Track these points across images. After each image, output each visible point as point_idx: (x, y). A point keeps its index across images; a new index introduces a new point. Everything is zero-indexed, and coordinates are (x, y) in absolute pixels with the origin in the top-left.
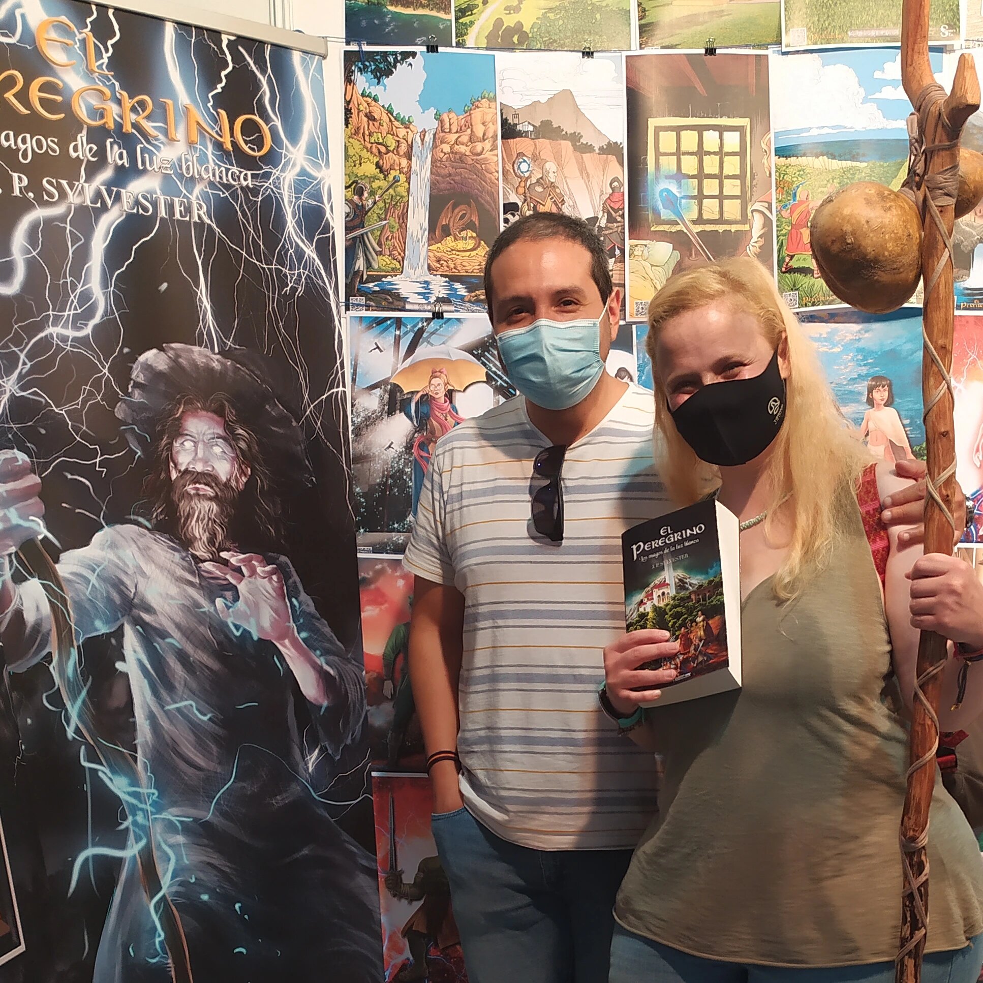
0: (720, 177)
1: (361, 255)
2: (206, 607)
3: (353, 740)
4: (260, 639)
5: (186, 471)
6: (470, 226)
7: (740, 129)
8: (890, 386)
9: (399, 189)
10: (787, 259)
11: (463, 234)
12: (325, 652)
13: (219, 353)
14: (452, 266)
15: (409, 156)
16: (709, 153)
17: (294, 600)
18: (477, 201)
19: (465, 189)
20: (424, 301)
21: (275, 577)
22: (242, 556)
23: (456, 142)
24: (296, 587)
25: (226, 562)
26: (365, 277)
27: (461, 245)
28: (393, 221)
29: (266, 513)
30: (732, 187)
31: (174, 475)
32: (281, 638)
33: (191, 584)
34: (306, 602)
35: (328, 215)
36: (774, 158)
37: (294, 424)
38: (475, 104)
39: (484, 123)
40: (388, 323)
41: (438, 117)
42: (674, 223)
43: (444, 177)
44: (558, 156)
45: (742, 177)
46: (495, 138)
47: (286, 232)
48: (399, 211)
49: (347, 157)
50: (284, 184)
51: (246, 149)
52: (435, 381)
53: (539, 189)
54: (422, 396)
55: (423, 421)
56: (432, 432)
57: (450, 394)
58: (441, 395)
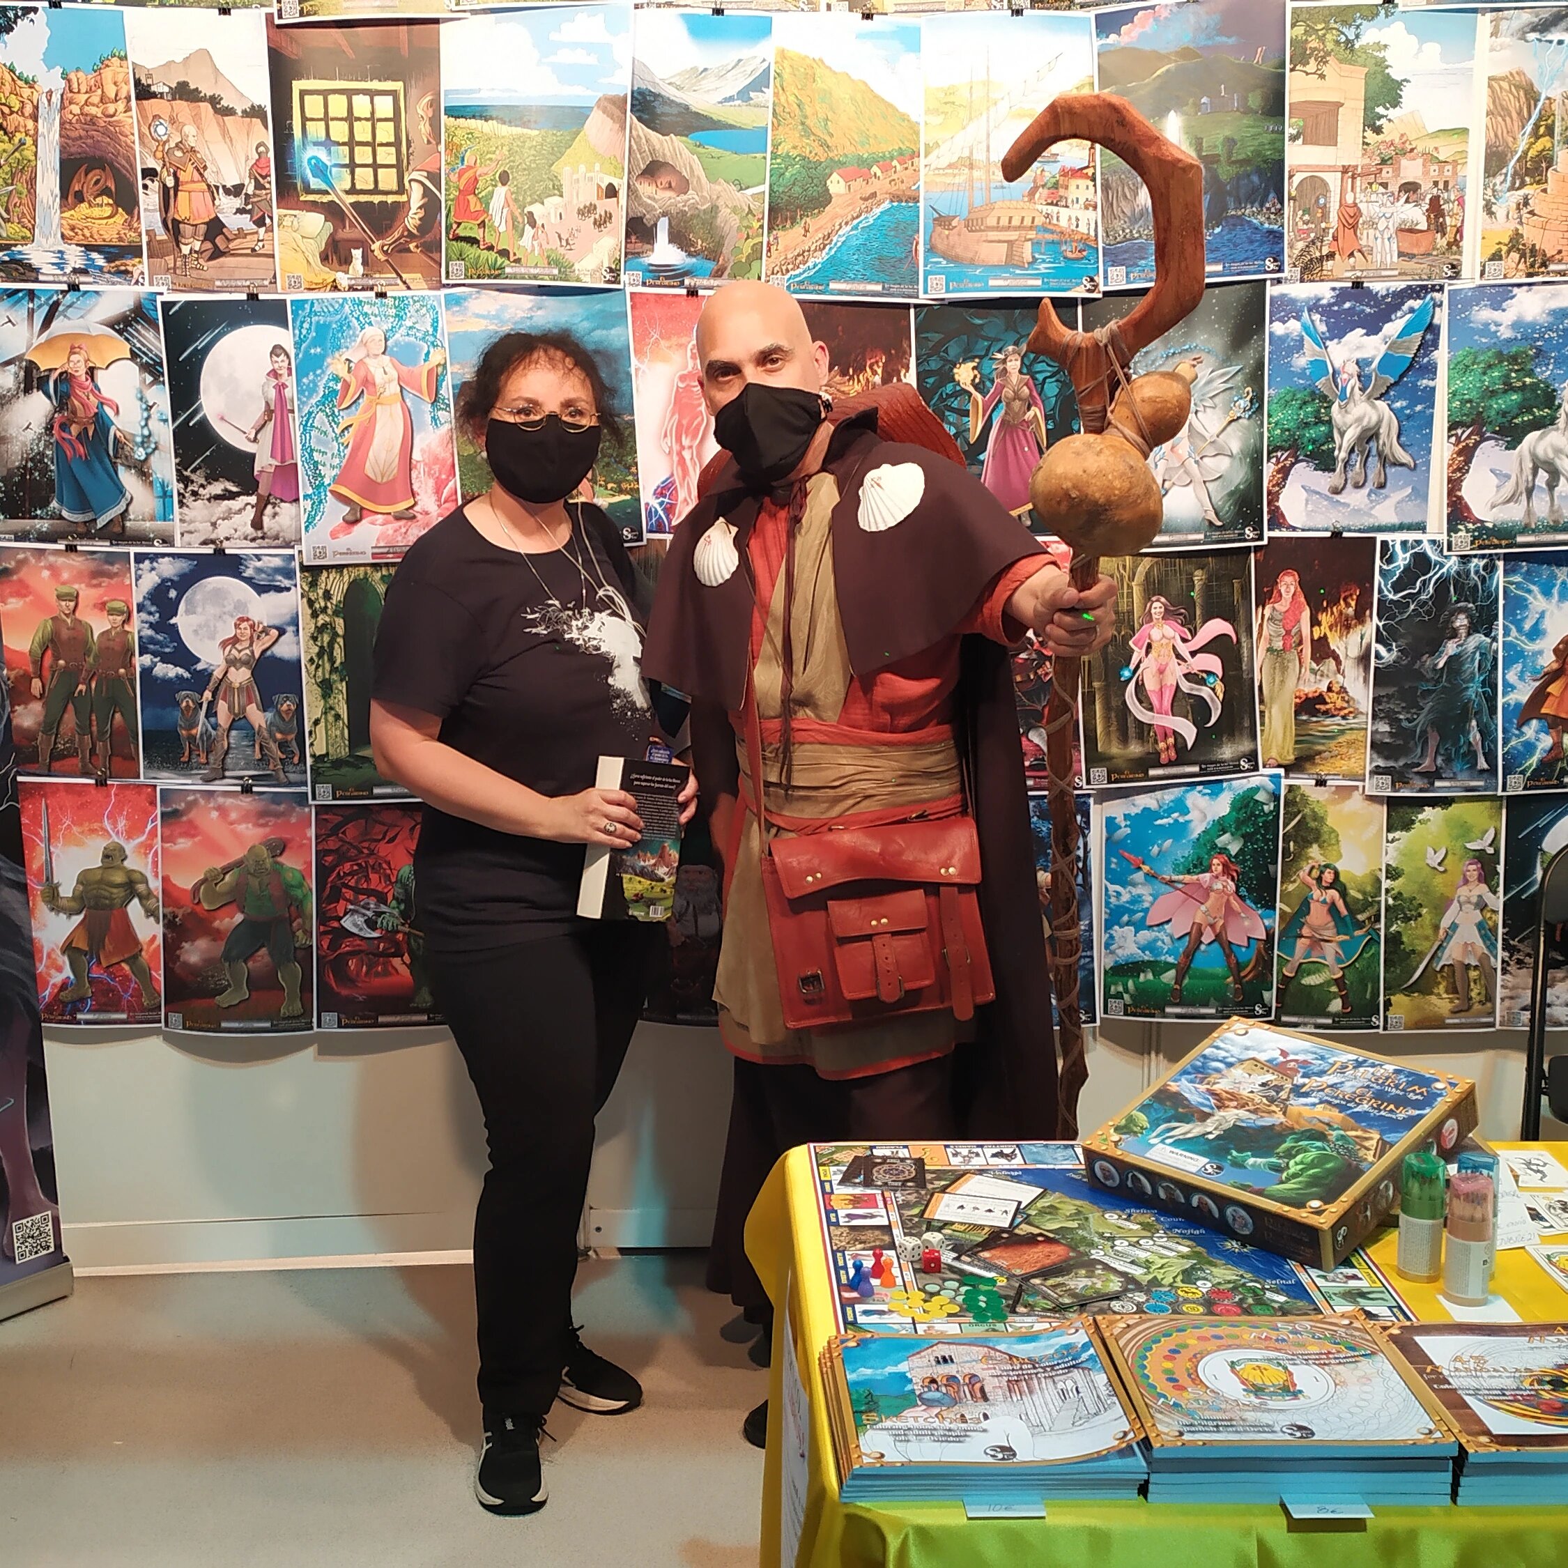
0: (373, 144)
6: (105, 192)
7: (393, 93)
9: (25, 153)
10: (455, 227)
11: (99, 200)
14: (88, 234)
15: (36, 120)
16: (359, 119)
18: (112, 166)
19: (98, 153)
20: (59, 272)
23: (86, 103)
27: (96, 212)
28: (21, 187)
30: (387, 156)
38: (105, 62)
39: (115, 83)
40: (20, 294)
41: (65, 76)
42: (327, 193)
43: (74, 140)
44: (197, 120)
45: (397, 144)
46: (128, 99)
48: (27, 176)
52: (74, 358)
53: (179, 154)
54: (61, 374)
55: (63, 401)
56: (74, 412)
57: (91, 372)
58: (81, 373)
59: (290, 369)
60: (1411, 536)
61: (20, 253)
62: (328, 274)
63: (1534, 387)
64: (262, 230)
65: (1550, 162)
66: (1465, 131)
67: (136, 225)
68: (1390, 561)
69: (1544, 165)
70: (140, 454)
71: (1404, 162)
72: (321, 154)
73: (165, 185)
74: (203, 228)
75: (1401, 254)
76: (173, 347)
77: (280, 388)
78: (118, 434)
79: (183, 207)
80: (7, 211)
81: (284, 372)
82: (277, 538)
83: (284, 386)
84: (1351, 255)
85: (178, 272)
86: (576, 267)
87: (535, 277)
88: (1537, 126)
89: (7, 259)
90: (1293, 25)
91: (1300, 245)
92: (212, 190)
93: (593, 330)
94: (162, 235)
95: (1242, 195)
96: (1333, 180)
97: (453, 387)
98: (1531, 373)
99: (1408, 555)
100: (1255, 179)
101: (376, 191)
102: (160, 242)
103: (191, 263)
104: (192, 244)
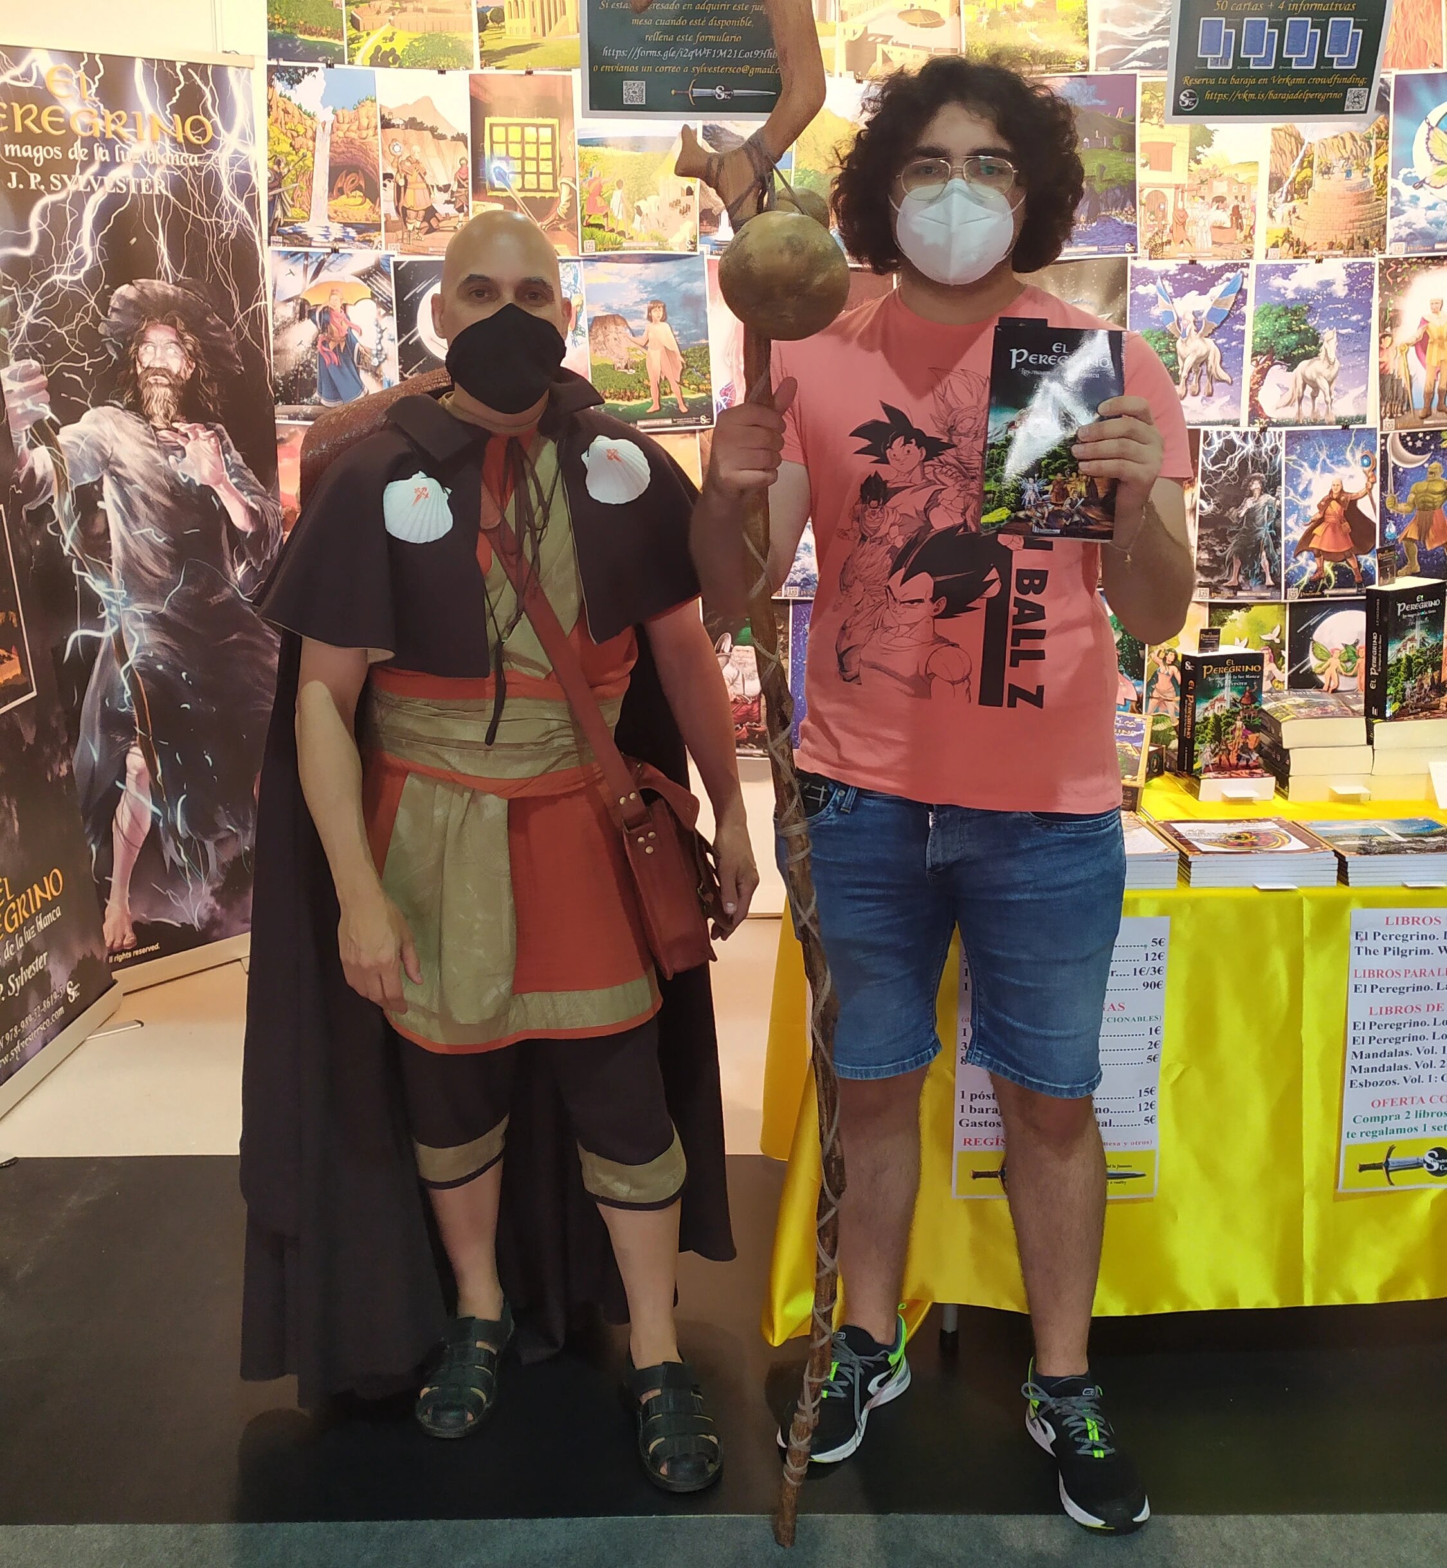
0: (537, 160)
1: (279, 207)
2: (162, 462)
3: (272, 556)
4: (202, 485)
5: (148, 368)
6: (359, 188)
7: (552, 126)
8: (664, 307)
9: (306, 162)
10: (587, 217)
11: (354, 193)
12: (251, 493)
13: (173, 283)
14: (346, 216)
15: (314, 140)
16: (529, 143)
17: (227, 456)
18: (363, 171)
19: (354, 163)
21: (213, 440)
22: (189, 426)
23: (348, 130)
24: (228, 446)
25: (176, 430)
26: (282, 223)
27: (352, 201)
28: (303, 183)
29: (207, 394)
30: (546, 167)
31: (139, 371)
32: (217, 483)
33: (151, 446)
34: (236, 457)
35: (254, 180)
36: (577, 146)
37: (228, 329)
38: (361, 104)
39: (368, 118)
40: (299, 255)
41: (334, 112)
42: (504, 190)
43: (339, 154)
44: (421, 143)
45: (553, 159)
46: (376, 128)
47: (223, 195)
48: (307, 177)
49: (269, 138)
50: (222, 161)
51: (193, 139)
52: (333, 297)
53: (408, 164)
54: (324, 308)
55: (324, 326)
56: (332, 333)
57: (344, 307)
58: (337, 308)
60: (1223, 429)
61: (300, 227)
63: (1307, 331)
64: (462, 214)
65: (1310, 185)
66: (1256, 163)
67: (377, 210)
68: (1209, 444)
69: (1306, 187)
70: (375, 362)
71: (1216, 183)
72: (503, 165)
73: (398, 185)
74: (422, 213)
75: (1214, 243)
76: (400, 293)
78: (361, 349)
79: (409, 200)
80: (293, 200)
84: (1182, 242)
85: (405, 241)
86: (670, 241)
87: (643, 249)
88: (1302, 162)
89: (291, 231)
90: (1143, 93)
91: (1149, 235)
92: (429, 188)
93: (682, 283)
94: (394, 216)
95: (1109, 203)
96: (1169, 193)
97: (589, 320)
98: (1305, 322)
99: (1221, 441)
100: (1118, 192)
101: (538, 190)
102: (393, 222)
103: (414, 236)
104: (414, 223)
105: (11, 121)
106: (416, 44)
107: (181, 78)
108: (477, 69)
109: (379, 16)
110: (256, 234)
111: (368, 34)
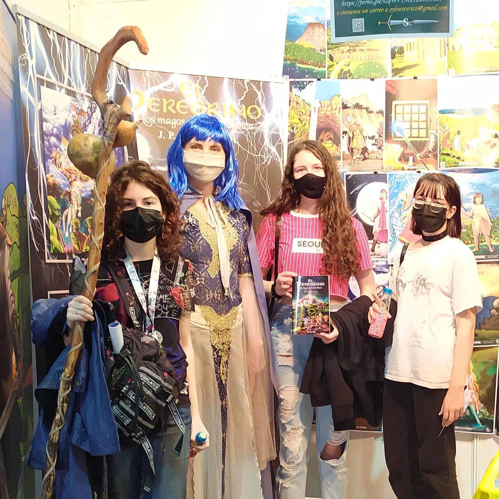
0: (418, 121)
6: (331, 139)
7: (426, 104)
8: (482, 197)
9: (306, 127)
10: (442, 150)
11: (328, 142)
15: (310, 116)
16: (414, 113)
18: (333, 131)
19: (329, 126)
23: (326, 111)
27: (327, 146)
28: (304, 138)
30: (423, 125)
35: (281, 136)
36: (439, 114)
38: (333, 97)
39: (336, 104)
42: (402, 137)
43: (321, 122)
44: (361, 115)
46: (340, 109)
47: (264, 144)
48: (306, 134)
49: (289, 116)
50: (265, 128)
51: (251, 117)
53: (354, 126)
59: (387, 197)
62: (401, 165)
64: (381, 150)
67: (339, 150)
72: (401, 125)
73: (349, 137)
74: (361, 150)
76: (348, 190)
77: (383, 204)
79: (354, 144)
81: (385, 198)
82: (379, 255)
83: (384, 203)
85: (352, 165)
86: (484, 161)
87: (469, 166)
92: (365, 138)
93: (492, 184)
94: (347, 153)
101: (418, 137)
102: (346, 155)
103: (356, 162)
104: (357, 155)
105: (161, 107)
106: (360, 67)
107: (247, 88)
108: (390, 77)
109: (343, 54)
110: (281, 163)
111: (337, 63)
